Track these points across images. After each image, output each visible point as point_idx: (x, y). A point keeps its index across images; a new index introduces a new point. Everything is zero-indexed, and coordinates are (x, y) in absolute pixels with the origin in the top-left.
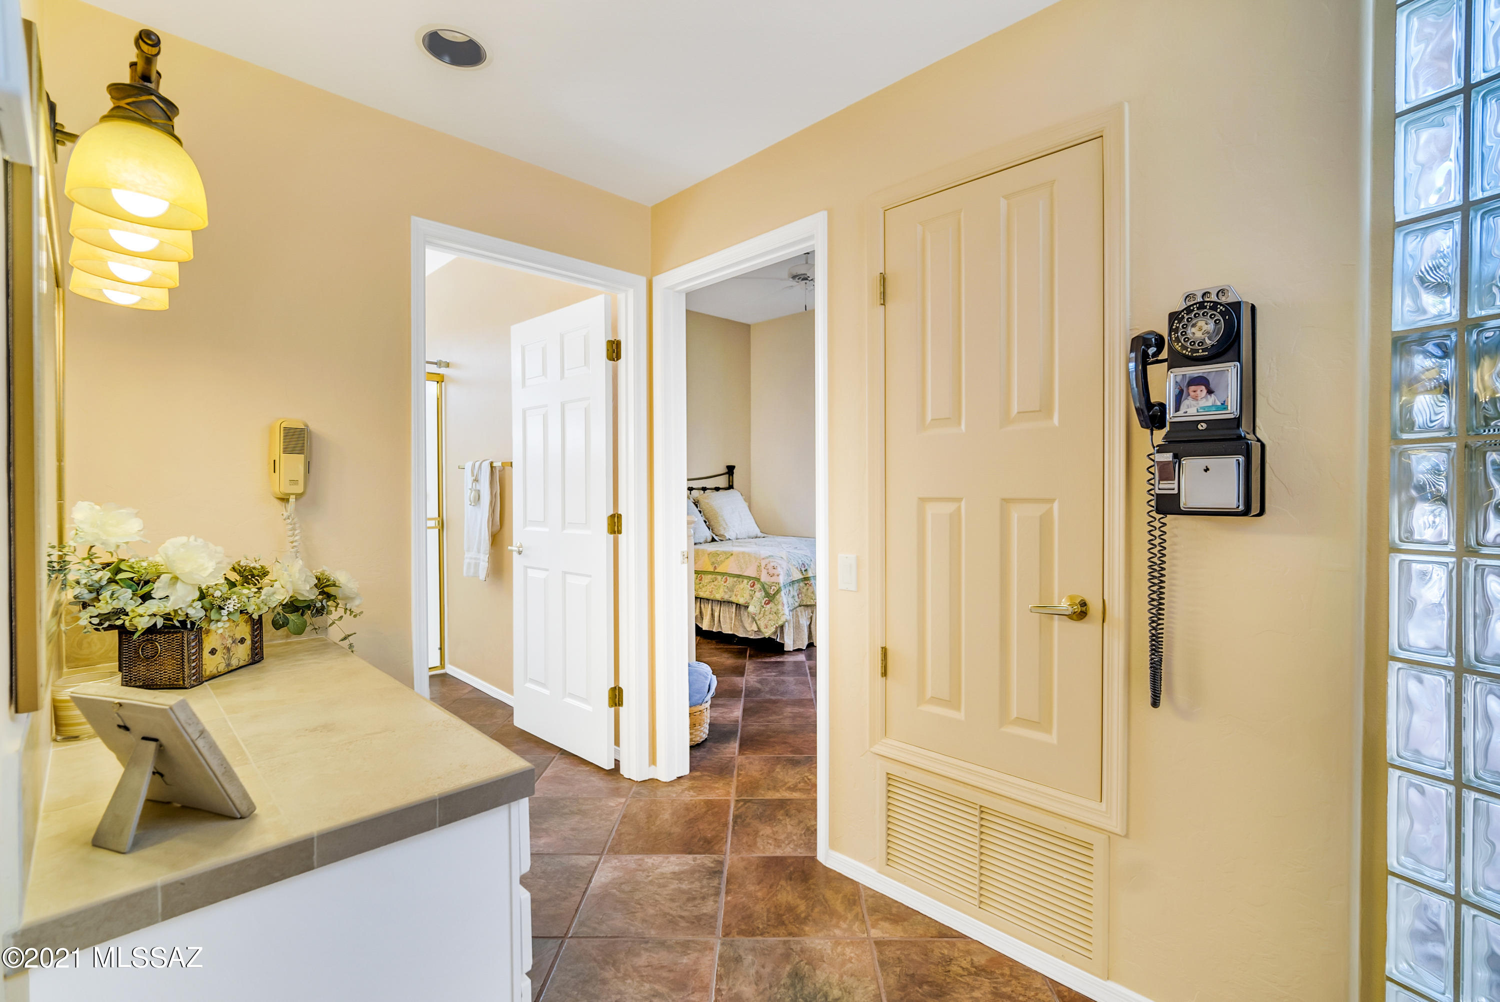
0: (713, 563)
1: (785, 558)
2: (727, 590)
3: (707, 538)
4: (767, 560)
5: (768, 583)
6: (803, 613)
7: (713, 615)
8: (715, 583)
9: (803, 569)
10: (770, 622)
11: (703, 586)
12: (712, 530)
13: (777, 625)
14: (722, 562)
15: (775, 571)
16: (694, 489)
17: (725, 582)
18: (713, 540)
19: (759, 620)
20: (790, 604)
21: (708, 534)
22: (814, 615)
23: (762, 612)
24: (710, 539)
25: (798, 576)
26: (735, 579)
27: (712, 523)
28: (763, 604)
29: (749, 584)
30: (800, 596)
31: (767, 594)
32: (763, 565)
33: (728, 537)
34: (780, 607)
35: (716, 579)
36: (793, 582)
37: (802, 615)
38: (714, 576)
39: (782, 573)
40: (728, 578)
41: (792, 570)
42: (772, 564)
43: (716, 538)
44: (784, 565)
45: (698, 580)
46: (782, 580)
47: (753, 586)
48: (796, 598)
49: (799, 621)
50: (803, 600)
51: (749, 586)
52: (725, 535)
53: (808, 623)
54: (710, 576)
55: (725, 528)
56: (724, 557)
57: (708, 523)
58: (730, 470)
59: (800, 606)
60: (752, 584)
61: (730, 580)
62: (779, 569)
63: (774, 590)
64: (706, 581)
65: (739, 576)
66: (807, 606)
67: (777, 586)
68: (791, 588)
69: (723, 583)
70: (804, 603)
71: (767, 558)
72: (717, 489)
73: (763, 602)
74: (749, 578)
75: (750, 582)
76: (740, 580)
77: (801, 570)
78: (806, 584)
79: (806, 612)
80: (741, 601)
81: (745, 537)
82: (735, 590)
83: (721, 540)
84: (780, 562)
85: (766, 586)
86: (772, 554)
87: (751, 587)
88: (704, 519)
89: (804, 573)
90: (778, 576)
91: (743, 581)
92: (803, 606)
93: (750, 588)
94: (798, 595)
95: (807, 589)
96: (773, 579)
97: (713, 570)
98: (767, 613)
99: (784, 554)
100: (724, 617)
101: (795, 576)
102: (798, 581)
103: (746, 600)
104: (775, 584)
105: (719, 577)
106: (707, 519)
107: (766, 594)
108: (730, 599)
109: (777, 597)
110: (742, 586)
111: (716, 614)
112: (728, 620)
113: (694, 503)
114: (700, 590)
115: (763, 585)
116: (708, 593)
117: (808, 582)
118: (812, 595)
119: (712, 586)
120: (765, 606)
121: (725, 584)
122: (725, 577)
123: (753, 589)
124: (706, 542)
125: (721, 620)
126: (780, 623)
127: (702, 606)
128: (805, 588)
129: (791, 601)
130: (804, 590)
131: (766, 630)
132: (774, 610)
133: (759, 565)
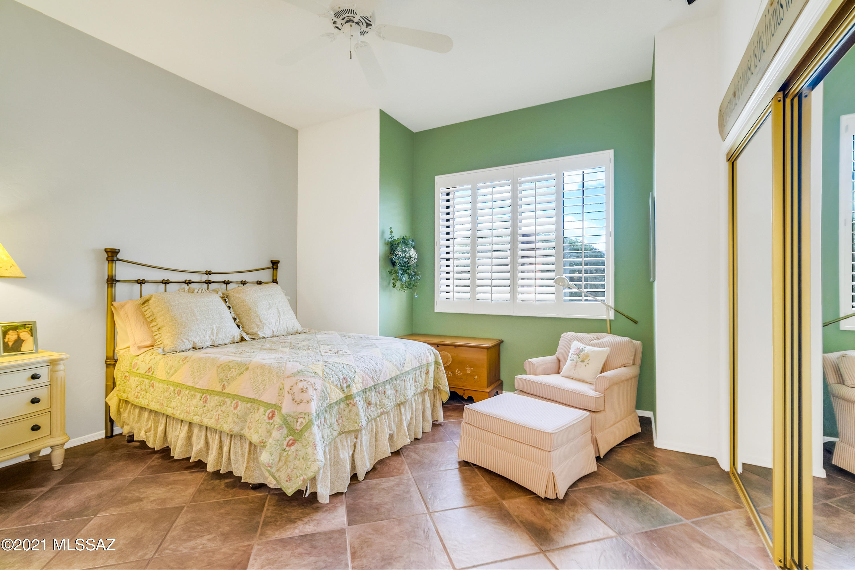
0: (221, 380)
1: (320, 373)
2: (237, 420)
3: (234, 338)
4: (294, 379)
5: (292, 414)
6: (345, 443)
7: (221, 448)
8: (224, 408)
9: (345, 386)
10: (295, 471)
11: (208, 411)
12: (243, 327)
13: (305, 477)
14: (233, 379)
15: (304, 397)
16: (231, 282)
17: (235, 408)
18: (242, 339)
19: (278, 471)
20: (326, 437)
21: (237, 333)
22: (359, 441)
23: (283, 459)
24: (238, 338)
25: (337, 395)
26: (249, 405)
27: (243, 320)
28: (285, 447)
29: (267, 414)
30: (340, 421)
31: (292, 431)
32: (287, 388)
33: (261, 334)
34: (310, 450)
35: (224, 403)
36: (331, 406)
37: (342, 445)
38: (221, 398)
39: (315, 398)
40: (239, 403)
41: (329, 390)
42: (301, 385)
43: (246, 337)
44: (319, 384)
45: (202, 402)
46: (314, 407)
47: (272, 417)
48: (336, 427)
49: (338, 455)
50: (344, 426)
51: (266, 418)
52: (259, 333)
53: (351, 453)
54: (217, 398)
55: (258, 326)
56: (237, 372)
57: (238, 320)
58: (275, 264)
59: (340, 434)
60: (270, 415)
61: (242, 406)
62: (311, 391)
63: (302, 423)
64: (211, 405)
65: (253, 401)
66: (349, 432)
67: (307, 417)
68: (328, 416)
69: (232, 409)
70: (346, 429)
71: (294, 375)
72: (259, 283)
73: (285, 443)
74: (267, 405)
75: (269, 411)
76: (256, 406)
77: (342, 388)
78: (348, 405)
79: (349, 440)
80: (255, 439)
81: (283, 332)
82: (248, 421)
83: (253, 339)
84: (312, 380)
85: (289, 419)
86: (300, 367)
87: (269, 418)
88: (234, 316)
89: (345, 390)
90: (308, 402)
91: (258, 409)
92: (345, 432)
93: (267, 421)
94: (337, 421)
95: (350, 411)
96: (301, 408)
97: (221, 390)
98: (291, 459)
99: (319, 368)
100: (236, 454)
101: (333, 397)
102: (337, 403)
103: (261, 438)
104: (303, 416)
105: (228, 401)
106: (237, 315)
107: (289, 431)
108: (242, 432)
109: (307, 434)
110: (257, 416)
111: (225, 449)
112: (240, 458)
113: (222, 298)
114: (204, 416)
115: (285, 419)
116: (213, 420)
117: (351, 401)
118: (357, 417)
119: (219, 412)
120: (287, 449)
121: (235, 411)
122: (236, 400)
123: (271, 421)
124: (232, 342)
125: (232, 457)
126: (310, 474)
127: (209, 435)
128: (347, 410)
129: (327, 431)
130: (346, 413)
131: (288, 484)
132: (301, 453)
133: (281, 386)
